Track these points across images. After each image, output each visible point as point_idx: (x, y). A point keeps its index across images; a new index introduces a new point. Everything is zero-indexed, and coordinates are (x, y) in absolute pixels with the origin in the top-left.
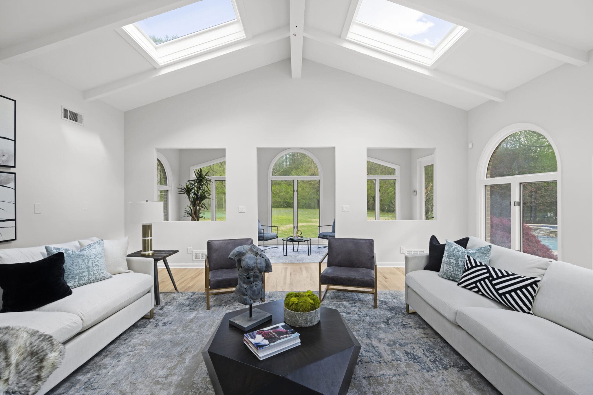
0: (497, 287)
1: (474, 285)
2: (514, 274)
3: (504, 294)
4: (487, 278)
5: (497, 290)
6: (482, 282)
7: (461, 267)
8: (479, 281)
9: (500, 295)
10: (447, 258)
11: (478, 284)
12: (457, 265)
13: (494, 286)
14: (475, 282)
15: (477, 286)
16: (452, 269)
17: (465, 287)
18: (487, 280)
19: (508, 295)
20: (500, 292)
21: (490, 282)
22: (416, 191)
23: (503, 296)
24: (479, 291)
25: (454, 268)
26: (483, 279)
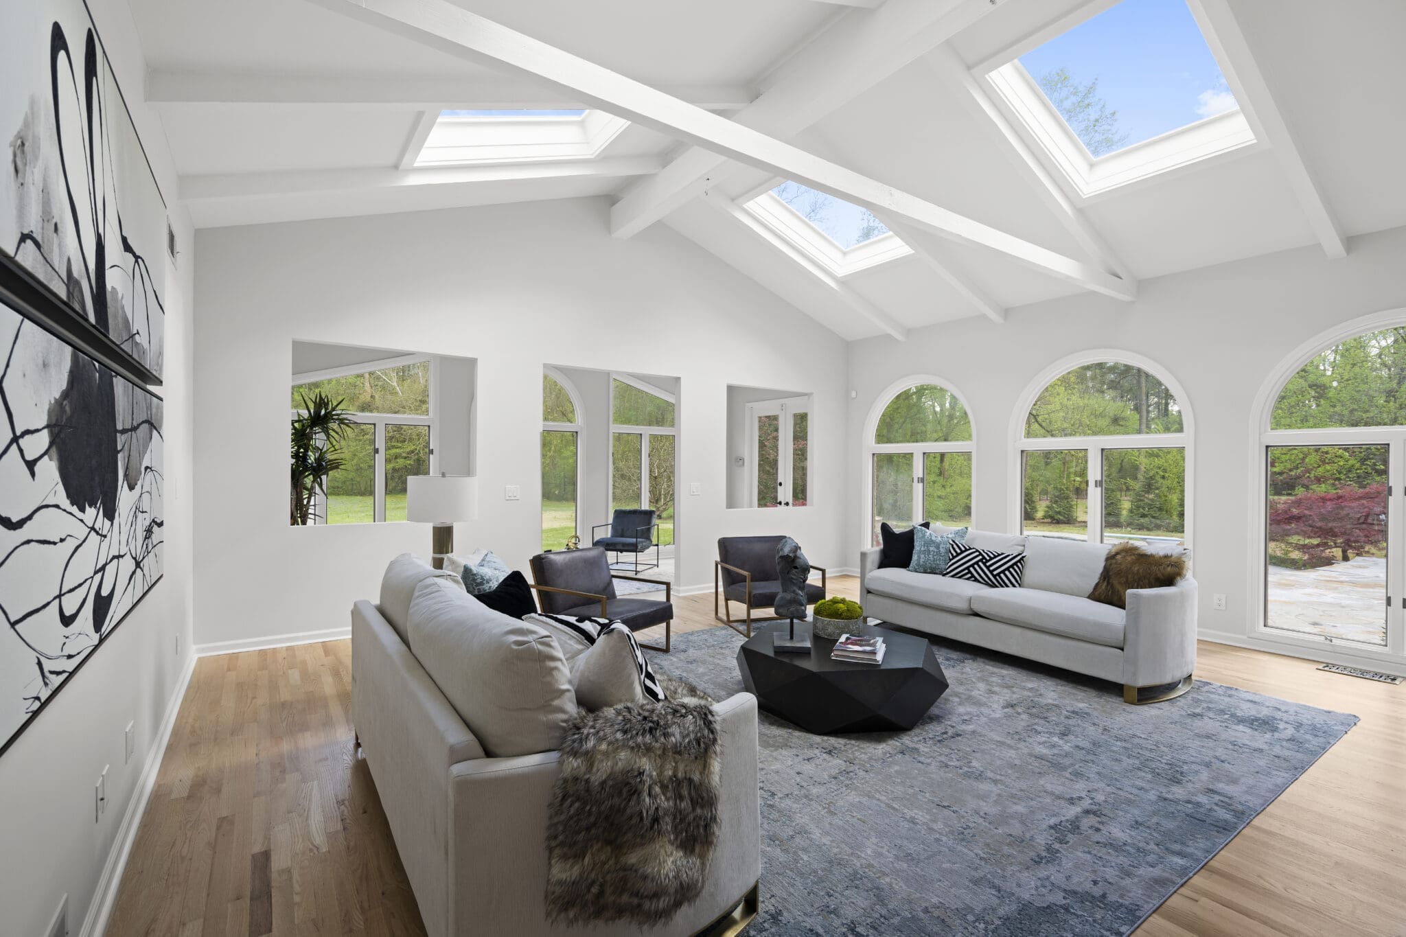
0: (991, 568)
1: (967, 571)
2: (1003, 554)
3: (998, 574)
4: (981, 560)
5: (991, 572)
6: (976, 566)
7: (943, 554)
8: (972, 566)
9: (994, 576)
10: (924, 546)
11: (971, 569)
12: (939, 553)
13: (988, 568)
14: (968, 568)
15: (970, 572)
16: (932, 559)
17: (953, 576)
18: (980, 563)
19: (1002, 575)
20: (995, 573)
21: (984, 564)
22: (742, 459)
23: (997, 577)
24: (973, 576)
25: (935, 557)
26: (977, 563)
